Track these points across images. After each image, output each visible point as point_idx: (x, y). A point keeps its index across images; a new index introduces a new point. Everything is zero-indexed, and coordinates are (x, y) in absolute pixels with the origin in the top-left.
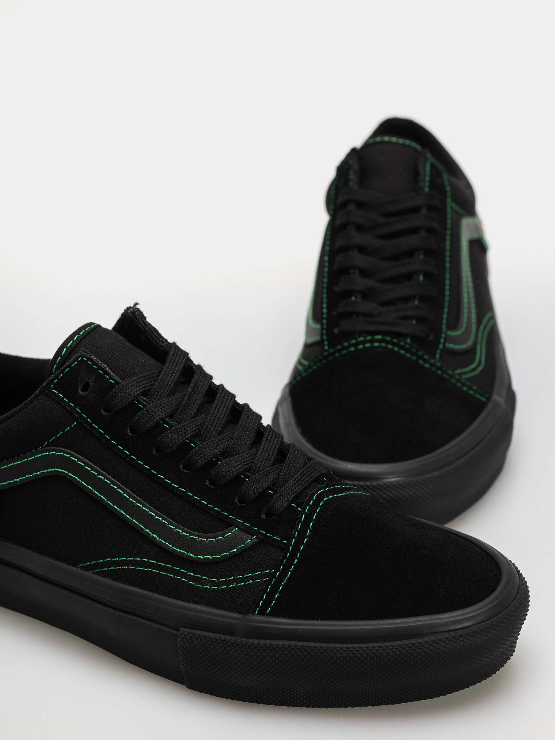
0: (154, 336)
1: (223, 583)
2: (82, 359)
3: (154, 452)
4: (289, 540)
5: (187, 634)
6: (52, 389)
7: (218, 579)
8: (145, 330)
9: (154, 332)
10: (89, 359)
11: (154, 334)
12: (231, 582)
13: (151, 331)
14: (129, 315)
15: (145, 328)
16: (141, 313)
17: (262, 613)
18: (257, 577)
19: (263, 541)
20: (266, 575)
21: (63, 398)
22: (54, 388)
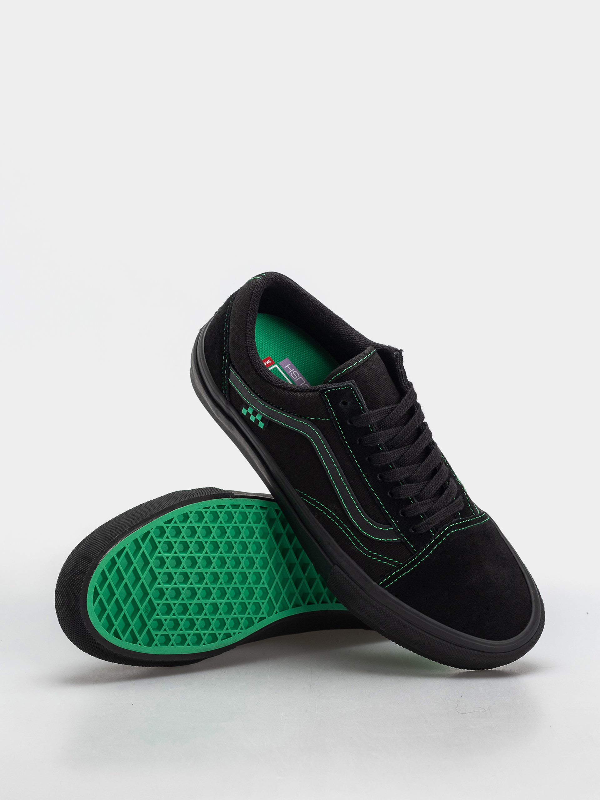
0: (402, 378)
1: (370, 554)
2: (350, 388)
3: (367, 459)
4: (418, 551)
5: (337, 571)
6: (325, 394)
7: (369, 550)
8: (399, 371)
9: (403, 375)
10: (353, 389)
11: (402, 376)
12: (375, 556)
13: (402, 374)
14: (393, 355)
15: (399, 370)
16: (402, 357)
17: (382, 586)
18: (390, 562)
19: (403, 543)
20: (395, 564)
21: (329, 402)
22: (326, 394)
